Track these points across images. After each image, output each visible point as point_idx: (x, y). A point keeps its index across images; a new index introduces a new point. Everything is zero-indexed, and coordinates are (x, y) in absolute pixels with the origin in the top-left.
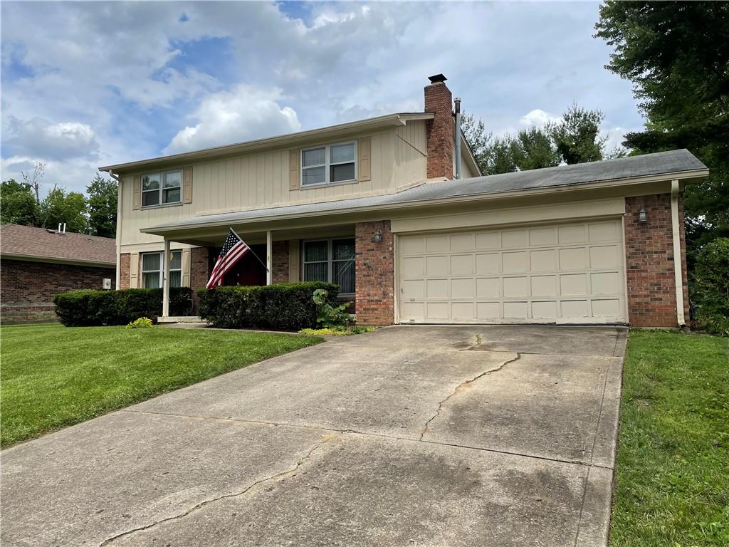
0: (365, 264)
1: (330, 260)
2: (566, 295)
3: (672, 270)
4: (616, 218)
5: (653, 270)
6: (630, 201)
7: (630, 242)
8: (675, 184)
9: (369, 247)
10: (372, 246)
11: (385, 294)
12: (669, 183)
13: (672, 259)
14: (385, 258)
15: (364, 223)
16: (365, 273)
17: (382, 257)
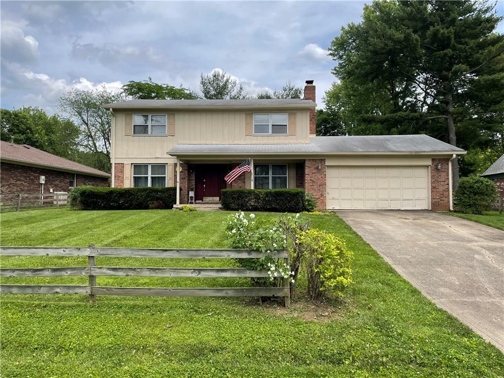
0: (311, 180)
1: (270, 176)
2: (405, 197)
3: (448, 189)
4: (427, 166)
5: (441, 189)
6: (433, 160)
7: (433, 177)
8: (454, 156)
9: (313, 172)
10: (315, 171)
11: (322, 195)
12: (452, 155)
13: (448, 184)
14: (322, 177)
15: (311, 159)
16: (311, 184)
17: (320, 177)
